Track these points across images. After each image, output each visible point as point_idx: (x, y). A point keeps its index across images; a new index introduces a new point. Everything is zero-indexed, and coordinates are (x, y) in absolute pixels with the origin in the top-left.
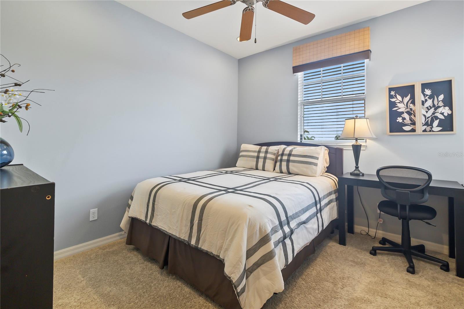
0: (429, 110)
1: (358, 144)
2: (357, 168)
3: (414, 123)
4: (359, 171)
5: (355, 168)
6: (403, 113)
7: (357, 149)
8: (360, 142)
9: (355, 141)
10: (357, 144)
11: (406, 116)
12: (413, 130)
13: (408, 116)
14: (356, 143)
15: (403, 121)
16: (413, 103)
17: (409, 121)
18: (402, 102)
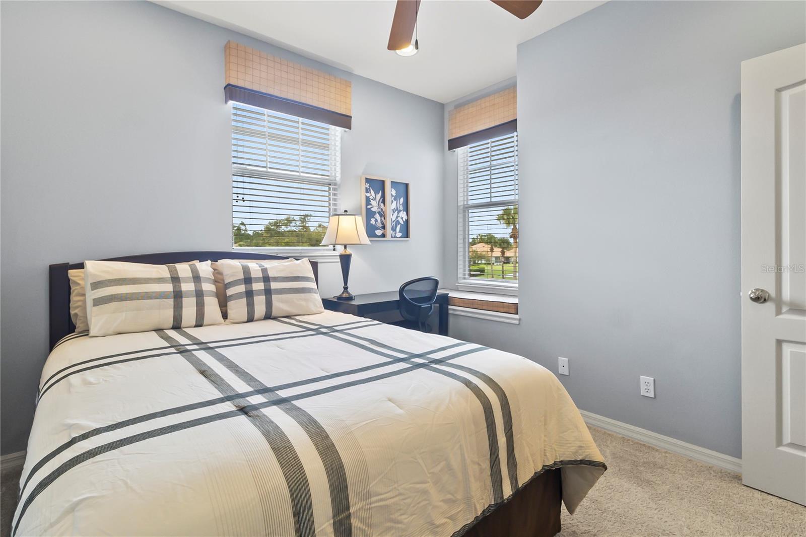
0: (394, 212)
1: (348, 253)
2: (346, 288)
3: (384, 227)
4: (348, 293)
5: (343, 289)
6: (375, 213)
7: (345, 260)
8: (349, 251)
9: (343, 247)
10: (345, 254)
11: (377, 216)
12: (383, 236)
13: (380, 217)
14: (344, 252)
15: (375, 223)
16: (384, 202)
17: (380, 224)
18: (374, 199)
